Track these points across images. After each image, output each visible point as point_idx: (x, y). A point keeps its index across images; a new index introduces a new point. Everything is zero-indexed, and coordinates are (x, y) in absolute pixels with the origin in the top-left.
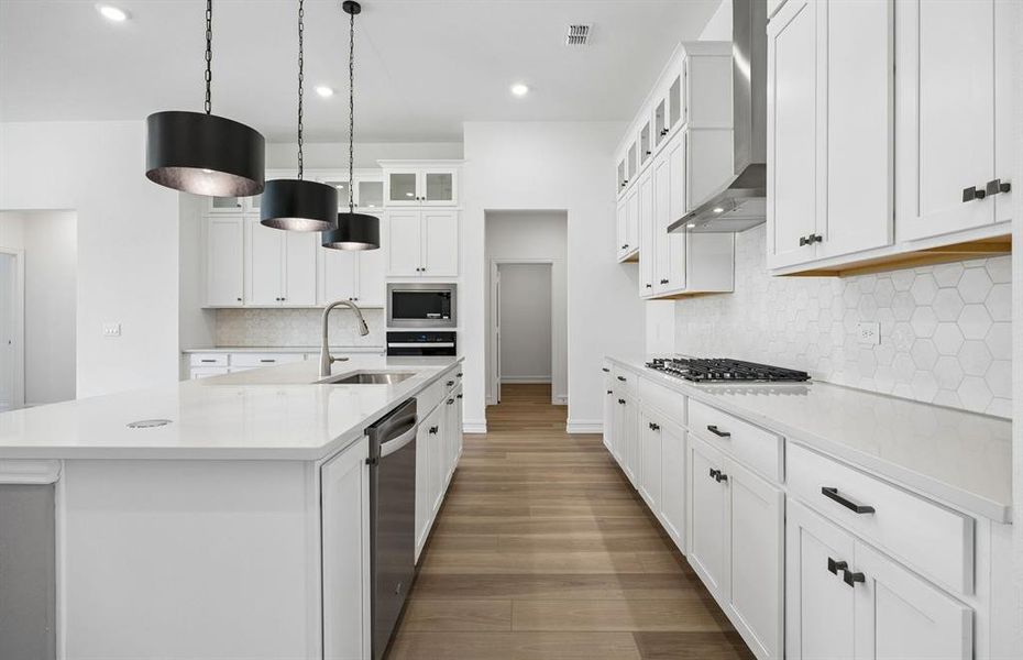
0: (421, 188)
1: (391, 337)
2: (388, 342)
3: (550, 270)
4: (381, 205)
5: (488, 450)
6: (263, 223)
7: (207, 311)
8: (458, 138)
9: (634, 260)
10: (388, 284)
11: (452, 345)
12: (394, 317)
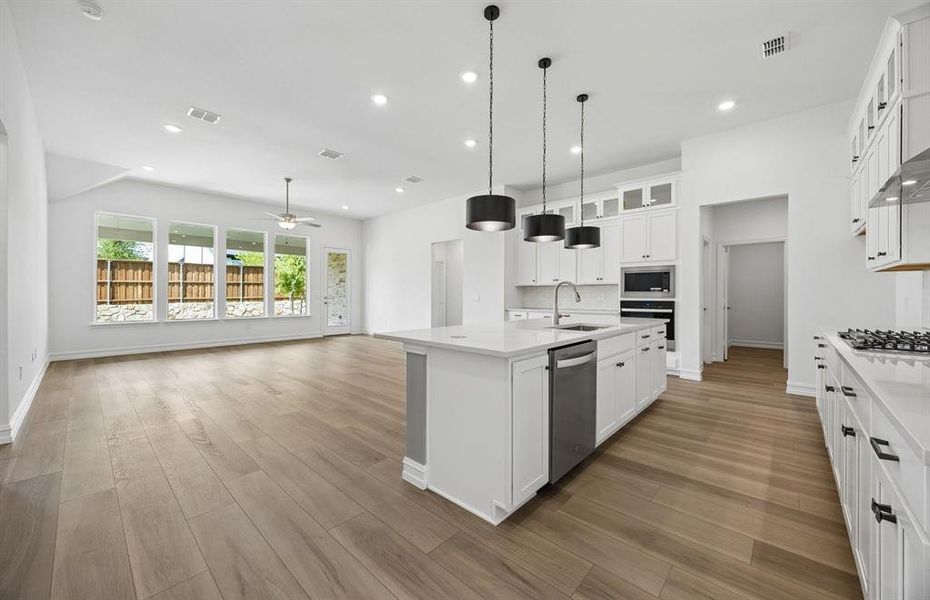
0: (646, 198)
1: (624, 304)
2: (622, 307)
3: (783, 247)
4: (617, 214)
5: (701, 394)
6: (526, 240)
7: (518, 287)
8: (677, 155)
9: (863, 233)
10: (622, 268)
11: (671, 311)
12: (626, 290)
